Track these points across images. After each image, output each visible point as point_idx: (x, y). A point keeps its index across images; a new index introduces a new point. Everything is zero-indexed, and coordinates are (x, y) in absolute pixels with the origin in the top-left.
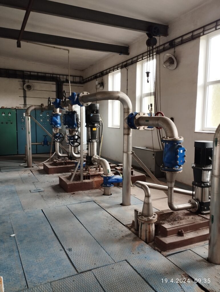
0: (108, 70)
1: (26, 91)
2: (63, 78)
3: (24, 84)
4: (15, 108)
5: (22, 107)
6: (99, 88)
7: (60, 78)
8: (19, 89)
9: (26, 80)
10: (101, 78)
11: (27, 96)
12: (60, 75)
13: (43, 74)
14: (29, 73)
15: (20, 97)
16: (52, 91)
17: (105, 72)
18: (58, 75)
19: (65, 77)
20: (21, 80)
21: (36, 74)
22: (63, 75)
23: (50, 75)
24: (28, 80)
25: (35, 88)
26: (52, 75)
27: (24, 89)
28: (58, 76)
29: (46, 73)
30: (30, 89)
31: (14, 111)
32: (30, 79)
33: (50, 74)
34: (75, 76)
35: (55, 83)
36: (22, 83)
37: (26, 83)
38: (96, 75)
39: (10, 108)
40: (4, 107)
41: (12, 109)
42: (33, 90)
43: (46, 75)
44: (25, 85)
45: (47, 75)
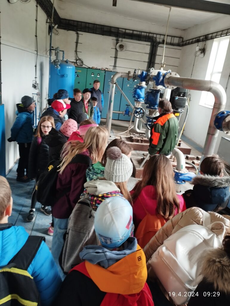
0: (214, 35)
1: (118, 51)
2: (160, 38)
3: (117, 43)
4: (105, 69)
5: (111, 68)
6: (198, 56)
7: (156, 38)
8: (112, 48)
9: (120, 39)
10: (204, 43)
11: (118, 57)
12: (157, 34)
13: (139, 32)
14: (124, 31)
15: (111, 57)
16: (145, 53)
17: (210, 36)
18: (155, 34)
19: (162, 37)
20: (115, 38)
21: (131, 32)
22: (161, 35)
23: (145, 34)
24: (122, 38)
25: (128, 49)
26: (148, 34)
27: (116, 49)
28: (155, 36)
29: (142, 32)
30: (122, 49)
31: (103, 72)
32: (124, 38)
33: (147, 33)
34: (174, 37)
35: (149, 43)
36: (115, 41)
37: (119, 41)
38: (199, 38)
39: (99, 69)
40: (94, 67)
41: (101, 70)
42: (125, 50)
43: (141, 34)
44: (118, 45)
45: (143, 34)
